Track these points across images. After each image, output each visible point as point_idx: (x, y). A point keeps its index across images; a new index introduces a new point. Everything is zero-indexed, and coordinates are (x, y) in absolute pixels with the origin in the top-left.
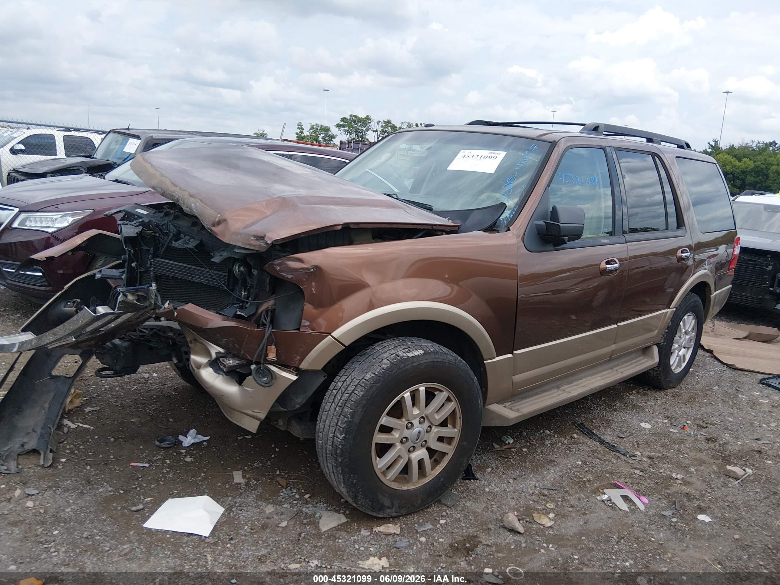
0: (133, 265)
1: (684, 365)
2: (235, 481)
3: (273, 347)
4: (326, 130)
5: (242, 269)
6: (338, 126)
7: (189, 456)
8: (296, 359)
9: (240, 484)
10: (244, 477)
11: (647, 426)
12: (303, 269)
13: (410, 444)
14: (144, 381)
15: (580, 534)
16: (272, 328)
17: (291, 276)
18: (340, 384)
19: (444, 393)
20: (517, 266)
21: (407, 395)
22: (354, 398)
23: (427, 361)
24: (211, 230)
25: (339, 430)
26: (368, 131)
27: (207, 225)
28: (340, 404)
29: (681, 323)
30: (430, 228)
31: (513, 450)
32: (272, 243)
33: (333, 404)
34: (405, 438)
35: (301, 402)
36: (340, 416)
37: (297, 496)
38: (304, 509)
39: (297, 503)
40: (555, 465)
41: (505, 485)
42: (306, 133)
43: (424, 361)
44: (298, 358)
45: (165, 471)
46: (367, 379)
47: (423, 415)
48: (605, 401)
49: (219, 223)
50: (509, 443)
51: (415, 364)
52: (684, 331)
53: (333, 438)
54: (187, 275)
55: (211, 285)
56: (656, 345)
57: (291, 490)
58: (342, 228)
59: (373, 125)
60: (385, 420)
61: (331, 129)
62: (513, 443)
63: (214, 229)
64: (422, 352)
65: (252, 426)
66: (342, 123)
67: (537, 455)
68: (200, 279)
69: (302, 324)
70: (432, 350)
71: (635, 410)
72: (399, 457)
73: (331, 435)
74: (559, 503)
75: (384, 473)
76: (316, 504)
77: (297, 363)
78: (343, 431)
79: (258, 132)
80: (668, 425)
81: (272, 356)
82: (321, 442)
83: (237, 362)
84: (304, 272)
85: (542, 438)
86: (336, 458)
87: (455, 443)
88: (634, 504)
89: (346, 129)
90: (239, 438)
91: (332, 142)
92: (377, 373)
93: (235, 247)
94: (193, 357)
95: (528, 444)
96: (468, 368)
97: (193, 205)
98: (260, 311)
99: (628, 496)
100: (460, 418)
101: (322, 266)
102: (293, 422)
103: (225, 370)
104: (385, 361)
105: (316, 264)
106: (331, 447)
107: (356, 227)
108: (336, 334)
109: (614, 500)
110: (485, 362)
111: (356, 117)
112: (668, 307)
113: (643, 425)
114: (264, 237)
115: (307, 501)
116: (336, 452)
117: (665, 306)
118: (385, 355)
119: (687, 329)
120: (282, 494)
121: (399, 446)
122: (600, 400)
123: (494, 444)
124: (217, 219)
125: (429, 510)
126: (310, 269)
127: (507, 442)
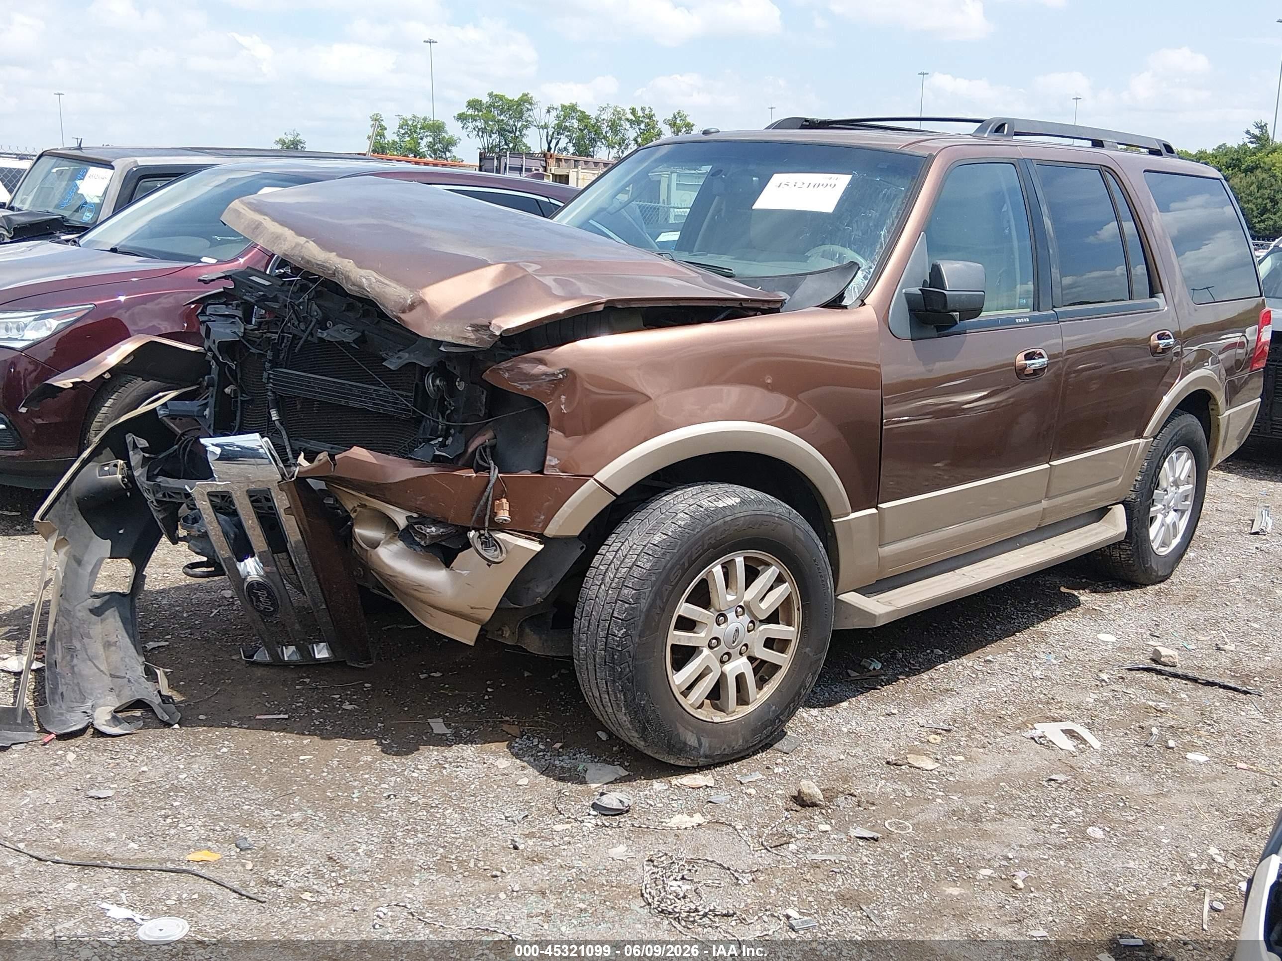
0: (227, 390)
1: (1176, 542)
2: (435, 732)
3: (504, 500)
4: (437, 128)
5: (438, 382)
6: (461, 117)
7: (348, 703)
8: (539, 520)
9: (444, 735)
10: (448, 726)
11: (1110, 638)
12: (546, 374)
13: (723, 648)
14: (227, 603)
15: (997, 780)
16: (499, 473)
17: (528, 387)
18: (610, 556)
19: (774, 567)
20: (879, 366)
21: (717, 570)
22: (636, 572)
23: (745, 514)
24: (399, 318)
25: (616, 623)
26: (526, 127)
27: (392, 311)
28: (614, 585)
29: (1166, 465)
30: (737, 305)
31: (883, 677)
32: (501, 335)
33: (603, 586)
34: (715, 638)
35: (545, 593)
36: (616, 603)
37: (541, 747)
38: (557, 762)
39: (544, 755)
40: (953, 695)
41: (872, 723)
42: (391, 136)
43: (742, 514)
44: (542, 517)
45: (318, 723)
46: (656, 542)
47: (742, 604)
48: (1036, 605)
49: (412, 307)
50: (874, 669)
51: (728, 519)
52: (1171, 479)
53: (607, 638)
54: (338, 397)
55: (381, 411)
56: (1123, 503)
57: (528, 739)
58: (605, 308)
59: (538, 114)
60: (685, 609)
61: (447, 128)
62: (881, 668)
63: (403, 316)
64: (738, 500)
65: (467, 634)
66: (471, 112)
67: (923, 683)
68: (361, 401)
69: (547, 463)
70: (752, 497)
71: (1088, 616)
72: (707, 668)
73: (602, 634)
74: (962, 743)
75: (686, 693)
76: (575, 755)
77: (540, 525)
78: (623, 624)
79: (283, 137)
80: (1145, 636)
81: (504, 515)
82: (584, 648)
83: (442, 530)
84: (548, 379)
85: (929, 660)
86: (614, 668)
87: (792, 648)
88: (1084, 741)
89: (480, 124)
90: (422, 676)
91: (448, 154)
92: (670, 534)
93: (440, 343)
94: (358, 531)
95: (907, 670)
96: (808, 527)
97: (364, 280)
98: (470, 450)
99: (1073, 731)
100: (798, 609)
101: (575, 369)
102: (528, 630)
103: (422, 543)
104: (681, 515)
105: (566, 366)
106: (603, 652)
107: (626, 306)
108: (602, 476)
109: (1050, 737)
110: (834, 521)
111: (501, 98)
112: (1139, 435)
113: (1103, 637)
114: (488, 327)
115: (559, 752)
116: (613, 657)
117: (1133, 433)
118: (681, 507)
119: (1177, 476)
120: (516, 745)
121: (706, 651)
122: (1028, 603)
123: (849, 671)
124: (409, 301)
125: (755, 757)
126: (558, 374)
127: (871, 668)
